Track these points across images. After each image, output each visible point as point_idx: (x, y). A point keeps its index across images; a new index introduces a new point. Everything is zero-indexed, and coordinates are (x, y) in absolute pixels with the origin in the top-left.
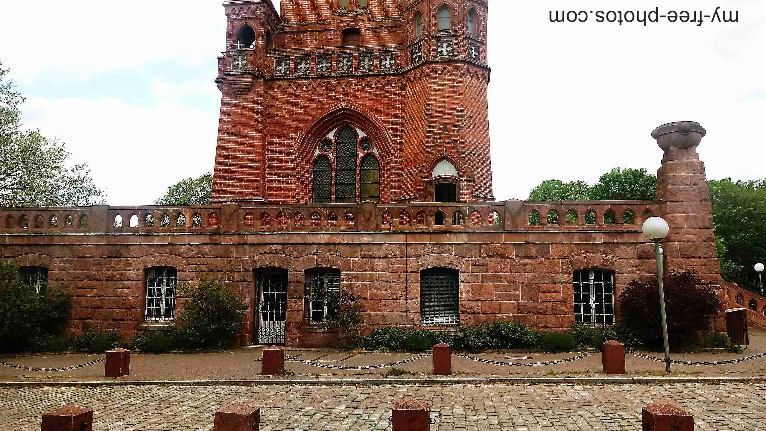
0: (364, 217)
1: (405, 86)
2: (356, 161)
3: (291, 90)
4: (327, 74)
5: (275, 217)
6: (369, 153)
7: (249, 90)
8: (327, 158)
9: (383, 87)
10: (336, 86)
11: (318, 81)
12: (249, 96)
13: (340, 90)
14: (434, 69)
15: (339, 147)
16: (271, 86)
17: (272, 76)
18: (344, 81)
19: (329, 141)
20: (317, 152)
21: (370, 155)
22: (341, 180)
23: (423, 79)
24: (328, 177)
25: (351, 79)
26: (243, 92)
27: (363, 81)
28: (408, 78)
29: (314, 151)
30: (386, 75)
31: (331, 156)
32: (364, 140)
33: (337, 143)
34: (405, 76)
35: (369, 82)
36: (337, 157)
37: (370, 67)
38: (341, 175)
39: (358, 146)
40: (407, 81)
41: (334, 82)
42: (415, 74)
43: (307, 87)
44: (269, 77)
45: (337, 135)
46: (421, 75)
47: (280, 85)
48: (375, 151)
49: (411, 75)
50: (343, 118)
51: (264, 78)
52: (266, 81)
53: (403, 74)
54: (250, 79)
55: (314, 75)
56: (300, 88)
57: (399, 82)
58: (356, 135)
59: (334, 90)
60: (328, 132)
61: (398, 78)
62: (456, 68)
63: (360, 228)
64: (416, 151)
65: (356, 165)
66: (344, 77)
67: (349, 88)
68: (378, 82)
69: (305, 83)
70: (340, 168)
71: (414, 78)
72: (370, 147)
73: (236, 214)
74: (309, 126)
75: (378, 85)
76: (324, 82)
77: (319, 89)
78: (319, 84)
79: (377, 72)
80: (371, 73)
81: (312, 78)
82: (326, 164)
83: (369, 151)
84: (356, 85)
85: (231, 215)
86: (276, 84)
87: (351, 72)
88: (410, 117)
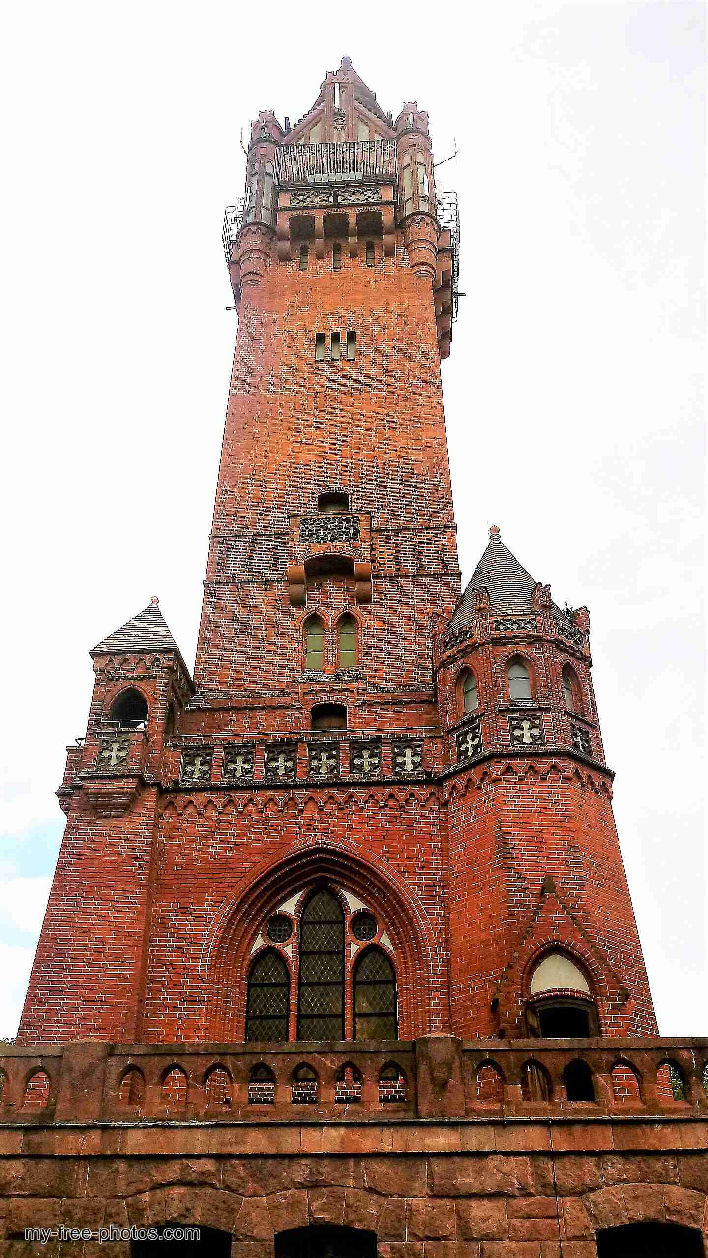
0: (433, 1079)
1: (445, 805)
3: (210, 811)
4: (286, 780)
5: (201, 1079)
6: (373, 944)
7: (126, 807)
8: (280, 957)
9: (402, 807)
10: (306, 803)
11: (269, 793)
12: (124, 821)
13: (311, 811)
14: (509, 768)
16: (171, 803)
17: (176, 783)
18: (322, 795)
19: (284, 919)
20: (259, 943)
22: (309, 1005)
23: (488, 789)
24: (281, 1001)
25: (336, 791)
26: (113, 813)
27: (361, 795)
28: (454, 787)
29: (253, 939)
30: (405, 783)
31: (289, 951)
32: (361, 916)
33: (302, 924)
34: (447, 786)
35: (371, 796)
38: (309, 994)
39: (347, 930)
40: (451, 794)
41: (300, 796)
42: (469, 780)
43: (245, 806)
44: (169, 785)
46: (482, 780)
47: (191, 802)
48: (385, 941)
49: (460, 782)
50: (316, 871)
51: (158, 785)
52: (162, 792)
53: (440, 782)
54: (129, 785)
55: (260, 782)
56: (230, 808)
57: (433, 798)
58: (342, 905)
59: (301, 811)
60: (284, 900)
62: (554, 767)
63: (424, 1108)
65: (343, 973)
66: (322, 786)
67: (331, 808)
68: (391, 796)
69: (240, 798)
70: (307, 978)
71: (466, 787)
73: (98, 1072)
76: (281, 797)
78: (271, 799)
79: (389, 777)
80: (376, 779)
81: (257, 788)
82: (276, 969)
83: (371, 941)
84: (346, 802)
85: (86, 1074)
86: (180, 800)
87: (337, 777)
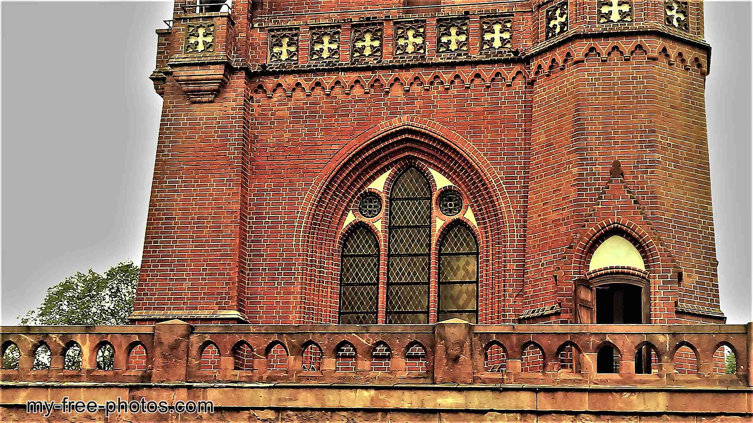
0: (447, 354)
1: (532, 83)
2: (430, 236)
3: (299, 94)
4: (372, 62)
5: (263, 352)
6: (458, 220)
7: (217, 93)
8: (369, 230)
9: (488, 87)
10: (392, 85)
11: (354, 76)
12: (215, 106)
13: (397, 92)
14: (592, 49)
15: (394, 208)
16: (260, 87)
17: (264, 66)
18: (407, 76)
19: (374, 196)
20: (350, 218)
21: (460, 224)
22: (397, 274)
23: (571, 69)
24: (372, 270)
25: (420, 72)
26: (205, 99)
27: (447, 76)
28: (540, 67)
29: (344, 215)
30: (492, 62)
31: (378, 225)
32: (446, 193)
33: (391, 200)
34: (534, 65)
35: (457, 77)
36: (391, 228)
37: (462, 47)
38: (398, 264)
39: (434, 206)
40: (537, 73)
41: (386, 77)
42: (554, 60)
43: (332, 88)
44: (257, 69)
45: (393, 182)
46: (565, 61)
47: (280, 85)
48: (469, 216)
49: (545, 62)
50: (403, 150)
51: (246, 70)
52: (251, 76)
53: (527, 60)
54: (217, 72)
55: (346, 62)
56: (318, 91)
57: (520, 77)
58: (429, 183)
59: (387, 92)
60: (373, 178)
61: (517, 68)
62: (639, 47)
63: (439, 375)
64: (554, 216)
65: (429, 245)
66: (408, 67)
67: (416, 89)
68: (478, 76)
69: (328, 80)
70: (396, 250)
71: (551, 67)
72: (459, 206)
73: (183, 346)
74: (334, 165)
75: (477, 81)
76: (367, 77)
77: (357, 91)
78: (357, 82)
79: (476, 56)
80: (463, 58)
81: (345, 70)
82: (367, 242)
83: (456, 217)
84: (432, 83)
85: (174, 347)
86: (269, 83)
87: (422, 57)
88: (542, 147)
